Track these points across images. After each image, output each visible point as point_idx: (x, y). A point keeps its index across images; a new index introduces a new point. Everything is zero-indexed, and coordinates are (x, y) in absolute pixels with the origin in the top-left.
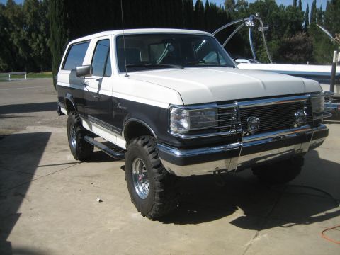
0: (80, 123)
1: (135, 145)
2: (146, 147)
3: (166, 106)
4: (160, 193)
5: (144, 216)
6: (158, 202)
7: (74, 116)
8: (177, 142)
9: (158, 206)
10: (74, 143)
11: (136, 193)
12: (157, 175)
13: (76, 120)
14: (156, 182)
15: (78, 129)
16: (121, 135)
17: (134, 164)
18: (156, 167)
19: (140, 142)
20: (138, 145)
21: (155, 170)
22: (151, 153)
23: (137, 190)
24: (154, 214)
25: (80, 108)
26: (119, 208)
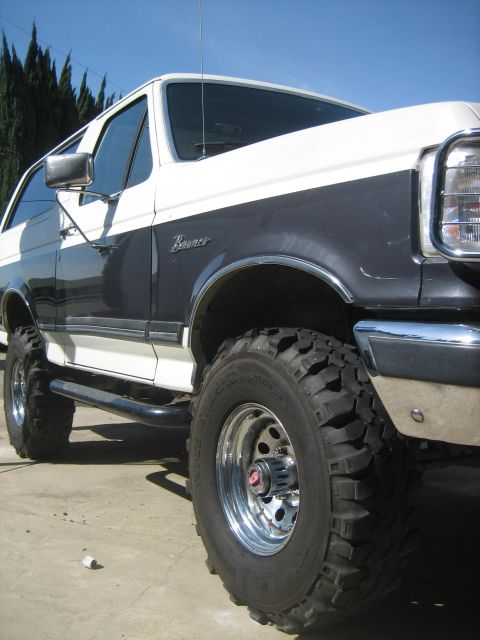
0: (40, 353)
1: (244, 354)
2: (290, 354)
3: (407, 164)
4: (357, 525)
5: (263, 621)
6: (345, 561)
7: (25, 337)
8: (457, 292)
9: (343, 579)
10: (19, 412)
11: (232, 535)
12: (345, 454)
13: (29, 347)
14: (339, 482)
15: (34, 370)
16: (179, 342)
17: (227, 431)
18: (337, 422)
19: (261, 344)
20: (255, 355)
21: (336, 434)
22: (314, 370)
23: (235, 527)
24: (318, 615)
25: (43, 309)
26: (162, 589)
